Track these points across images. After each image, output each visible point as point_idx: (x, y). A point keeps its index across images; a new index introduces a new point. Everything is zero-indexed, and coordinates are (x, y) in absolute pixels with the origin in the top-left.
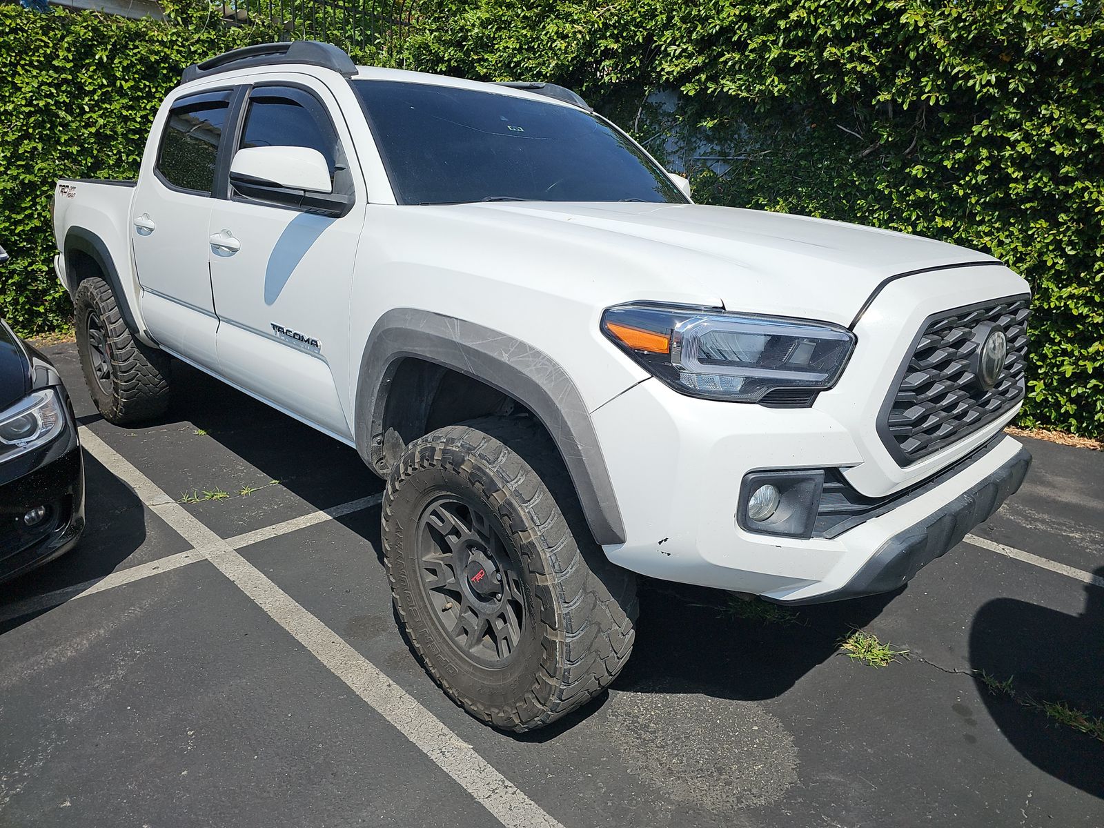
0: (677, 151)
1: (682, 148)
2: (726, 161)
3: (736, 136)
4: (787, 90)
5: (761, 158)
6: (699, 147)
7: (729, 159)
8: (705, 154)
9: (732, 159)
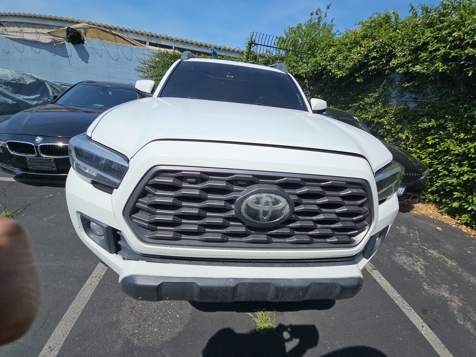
0: (396, 97)
1: (398, 96)
2: (416, 102)
3: (424, 91)
4: (447, 69)
5: (433, 101)
6: (406, 96)
7: (418, 101)
8: (408, 98)
9: (419, 101)
